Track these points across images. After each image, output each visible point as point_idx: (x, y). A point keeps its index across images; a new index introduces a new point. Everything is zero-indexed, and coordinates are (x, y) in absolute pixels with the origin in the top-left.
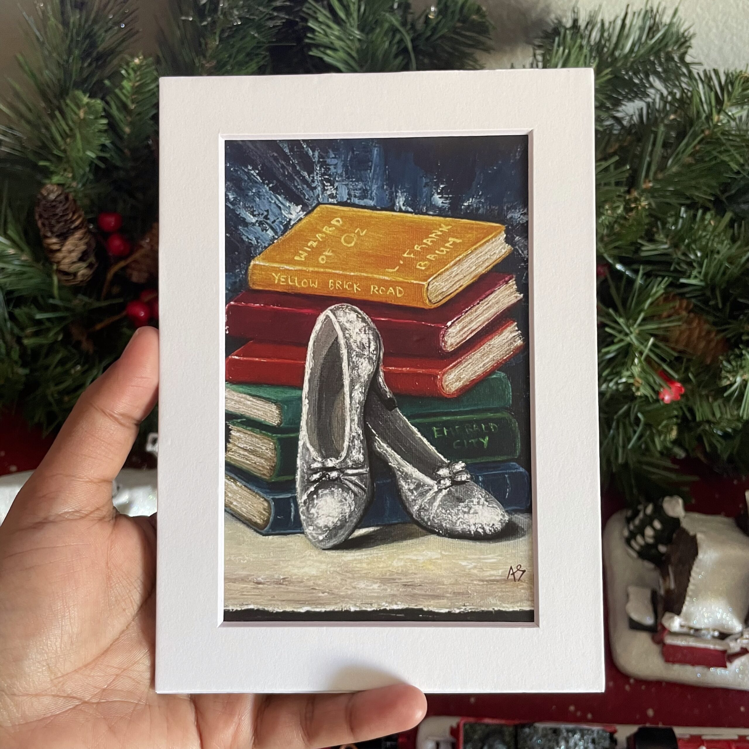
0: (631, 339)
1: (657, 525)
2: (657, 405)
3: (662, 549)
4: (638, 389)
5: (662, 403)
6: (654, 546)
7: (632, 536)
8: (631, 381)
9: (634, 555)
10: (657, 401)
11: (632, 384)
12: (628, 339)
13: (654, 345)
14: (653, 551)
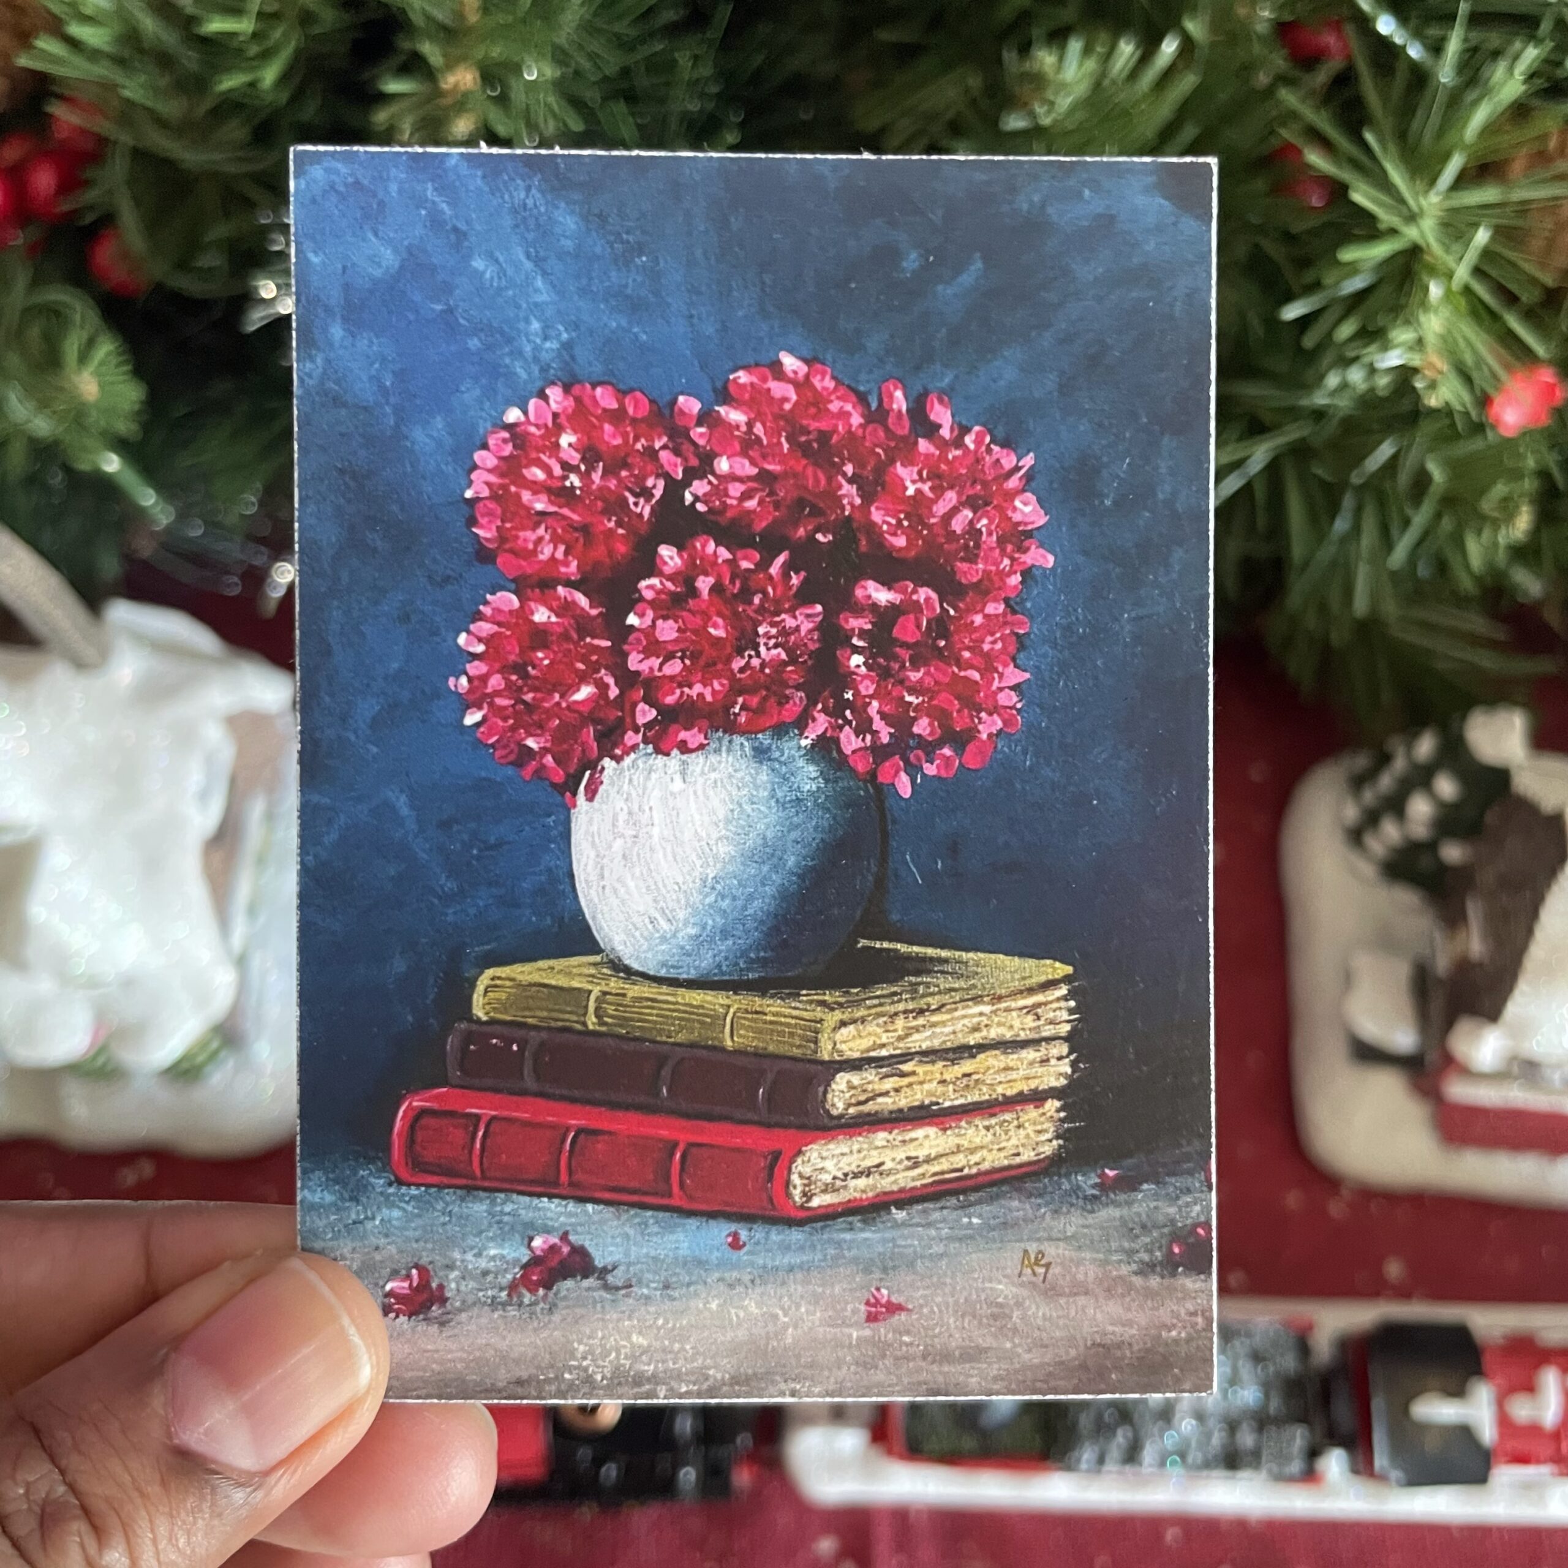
0: (1422, 234)
1: (1446, 787)
2: (1476, 444)
3: (1453, 853)
4: (1433, 386)
5: (1490, 435)
6: (1430, 847)
7: (1371, 819)
8: (1416, 361)
9: (1368, 870)
10: (1478, 428)
11: (1415, 371)
12: (1411, 233)
13: (1487, 254)
14: (1425, 862)
